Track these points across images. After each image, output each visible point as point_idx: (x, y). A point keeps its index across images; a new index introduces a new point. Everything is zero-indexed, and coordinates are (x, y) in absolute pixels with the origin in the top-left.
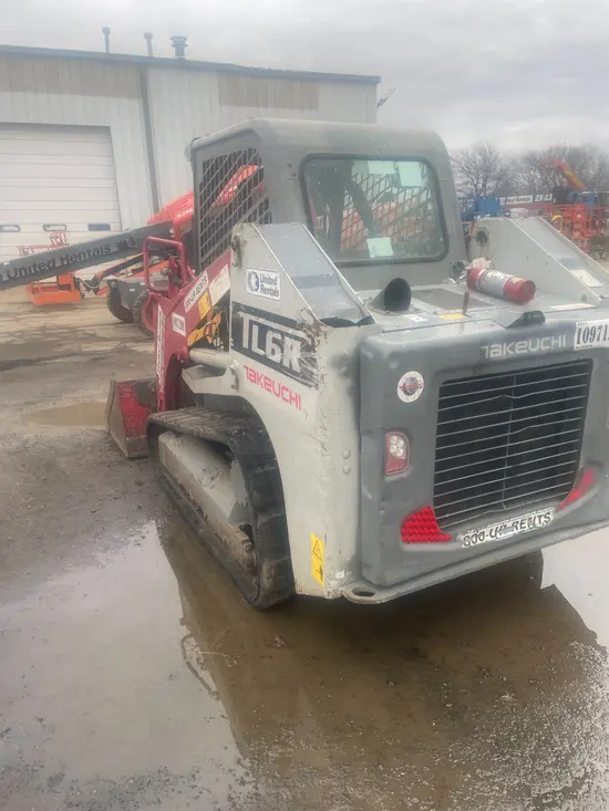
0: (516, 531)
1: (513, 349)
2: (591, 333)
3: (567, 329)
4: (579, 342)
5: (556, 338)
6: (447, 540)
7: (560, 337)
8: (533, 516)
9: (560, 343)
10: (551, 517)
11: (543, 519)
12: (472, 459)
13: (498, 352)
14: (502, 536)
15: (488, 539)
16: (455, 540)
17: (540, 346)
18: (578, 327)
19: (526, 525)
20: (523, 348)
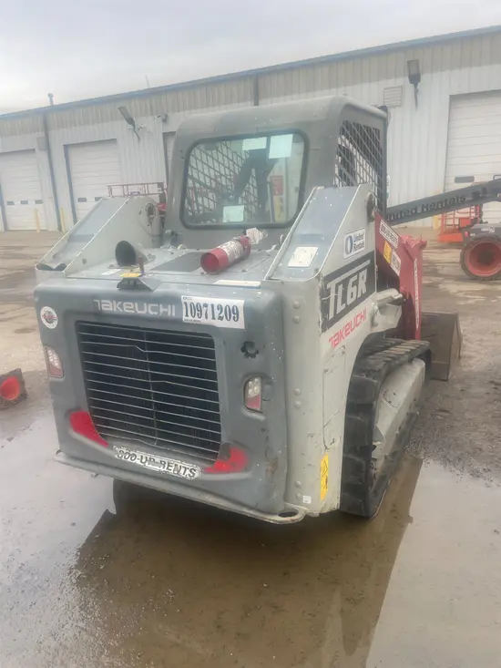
0: (161, 469)
1: (121, 306)
2: (197, 309)
3: (173, 300)
4: (187, 315)
5: (165, 307)
6: (105, 444)
7: (169, 306)
8: (179, 465)
9: (170, 312)
10: (197, 474)
11: (188, 472)
12: (115, 389)
13: (108, 307)
14: (149, 466)
15: (138, 462)
16: (112, 448)
17: (148, 310)
18: (183, 301)
19: (172, 469)
20: (130, 308)
